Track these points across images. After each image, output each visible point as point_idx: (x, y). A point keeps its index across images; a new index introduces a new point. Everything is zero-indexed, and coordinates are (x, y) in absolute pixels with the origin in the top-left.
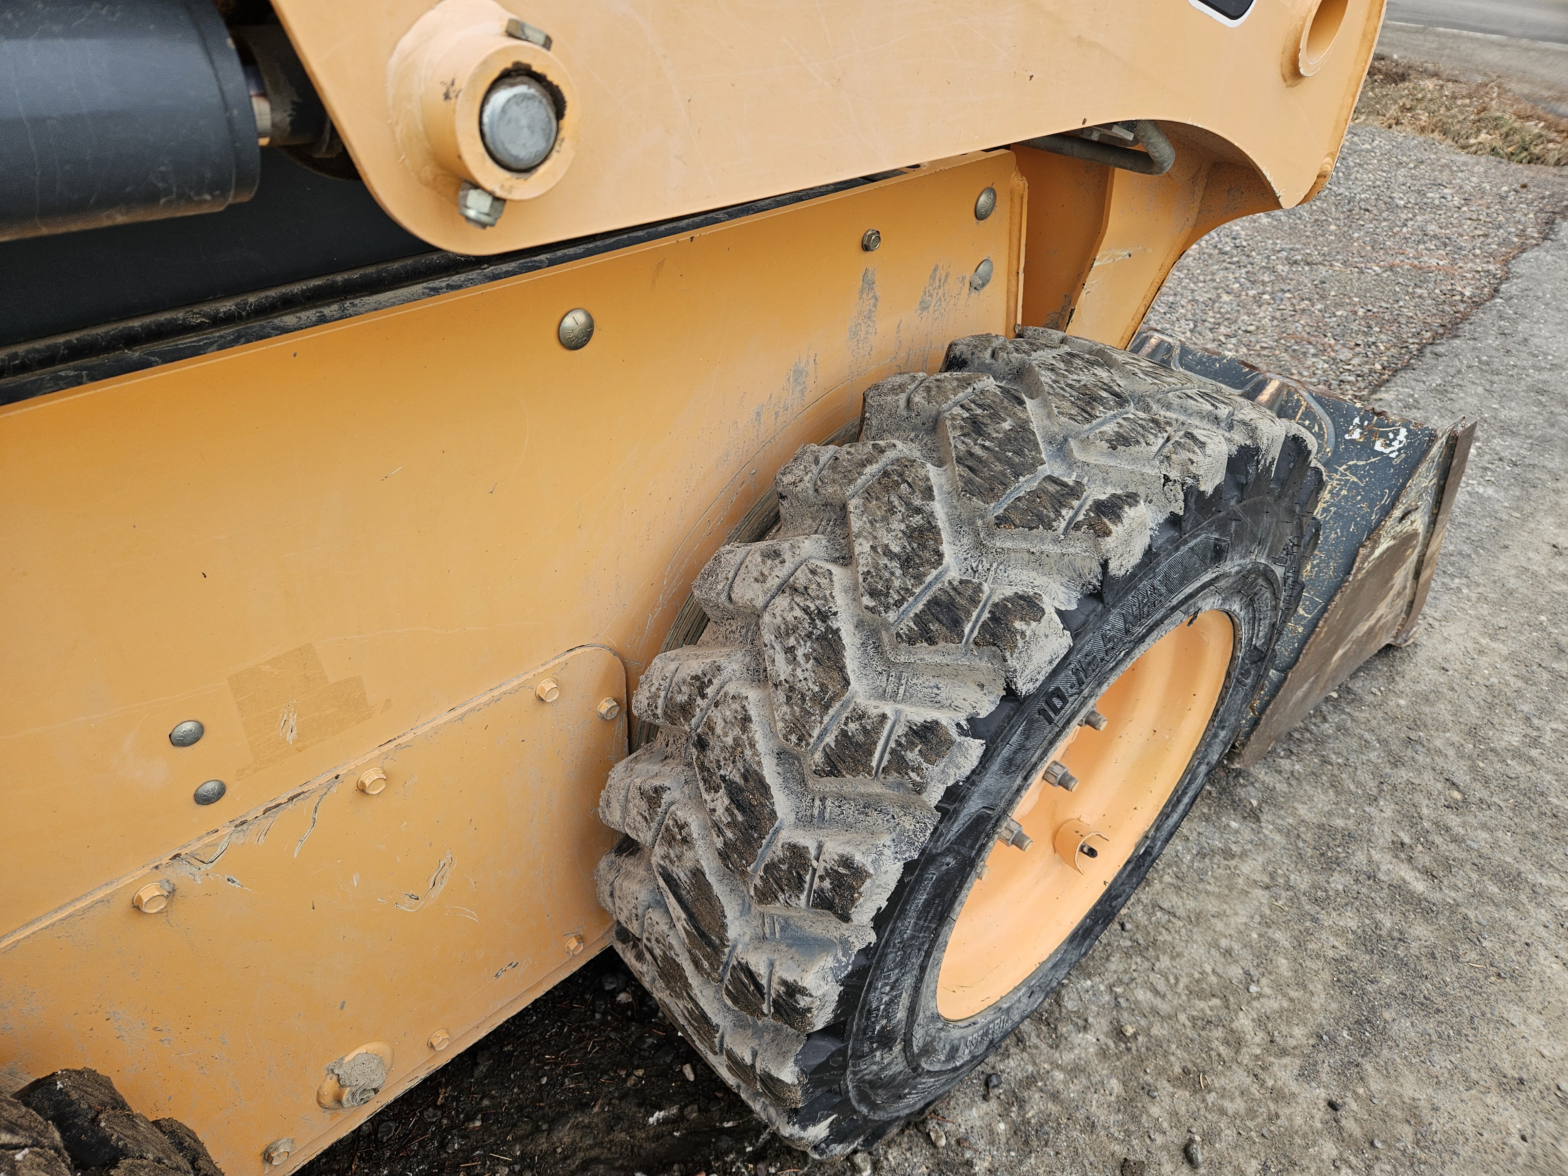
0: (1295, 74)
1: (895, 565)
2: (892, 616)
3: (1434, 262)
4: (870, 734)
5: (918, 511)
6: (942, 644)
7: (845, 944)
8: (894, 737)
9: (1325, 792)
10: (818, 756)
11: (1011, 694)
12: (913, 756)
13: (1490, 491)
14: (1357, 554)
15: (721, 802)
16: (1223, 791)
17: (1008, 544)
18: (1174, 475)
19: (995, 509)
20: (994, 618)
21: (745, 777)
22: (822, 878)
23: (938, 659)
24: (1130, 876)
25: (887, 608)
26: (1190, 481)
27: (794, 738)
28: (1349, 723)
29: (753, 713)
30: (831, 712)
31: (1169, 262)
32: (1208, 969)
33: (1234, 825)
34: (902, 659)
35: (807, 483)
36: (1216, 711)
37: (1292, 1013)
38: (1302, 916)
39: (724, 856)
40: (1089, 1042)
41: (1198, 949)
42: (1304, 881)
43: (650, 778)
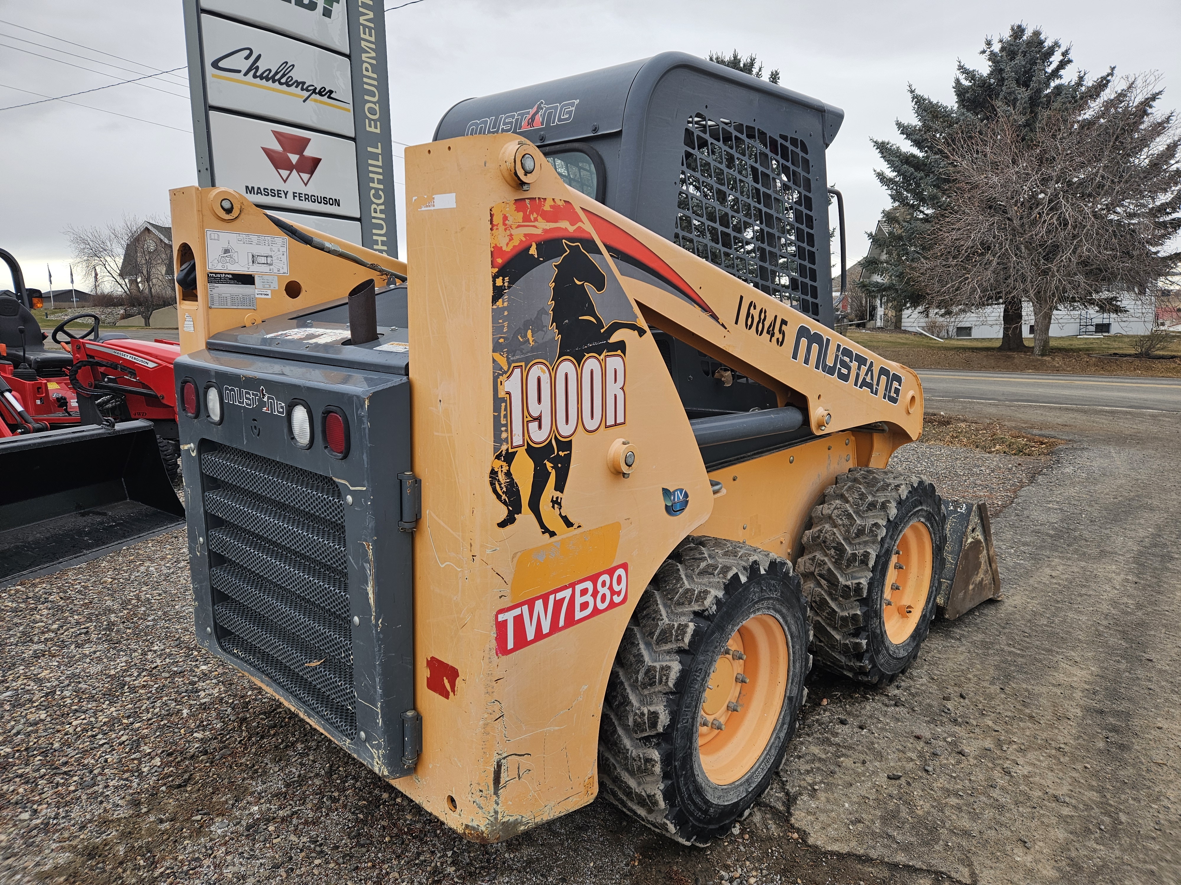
0: (908, 413)
1: (859, 500)
2: (861, 508)
3: (982, 494)
4: (864, 527)
5: (860, 491)
6: (874, 510)
7: (866, 577)
8: (870, 527)
9: (981, 634)
10: (854, 535)
11: (889, 520)
12: (875, 529)
13: (1022, 562)
14: (962, 541)
15: (832, 551)
17: (880, 494)
18: (908, 483)
19: (875, 489)
20: (883, 504)
21: (837, 544)
22: (861, 557)
23: (873, 514)
26: (912, 483)
27: (847, 534)
28: (985, 620)
29: (836, 532)
30: (854, 526)
32: (955, 667)
34: (865, 515)
35: (832, 491)
37: (984, 674)
38: (981, 658)
39: (835, 562)
40: (924, 680)
41: (950, 664)
42: (980, 652)
43: (811, 556)
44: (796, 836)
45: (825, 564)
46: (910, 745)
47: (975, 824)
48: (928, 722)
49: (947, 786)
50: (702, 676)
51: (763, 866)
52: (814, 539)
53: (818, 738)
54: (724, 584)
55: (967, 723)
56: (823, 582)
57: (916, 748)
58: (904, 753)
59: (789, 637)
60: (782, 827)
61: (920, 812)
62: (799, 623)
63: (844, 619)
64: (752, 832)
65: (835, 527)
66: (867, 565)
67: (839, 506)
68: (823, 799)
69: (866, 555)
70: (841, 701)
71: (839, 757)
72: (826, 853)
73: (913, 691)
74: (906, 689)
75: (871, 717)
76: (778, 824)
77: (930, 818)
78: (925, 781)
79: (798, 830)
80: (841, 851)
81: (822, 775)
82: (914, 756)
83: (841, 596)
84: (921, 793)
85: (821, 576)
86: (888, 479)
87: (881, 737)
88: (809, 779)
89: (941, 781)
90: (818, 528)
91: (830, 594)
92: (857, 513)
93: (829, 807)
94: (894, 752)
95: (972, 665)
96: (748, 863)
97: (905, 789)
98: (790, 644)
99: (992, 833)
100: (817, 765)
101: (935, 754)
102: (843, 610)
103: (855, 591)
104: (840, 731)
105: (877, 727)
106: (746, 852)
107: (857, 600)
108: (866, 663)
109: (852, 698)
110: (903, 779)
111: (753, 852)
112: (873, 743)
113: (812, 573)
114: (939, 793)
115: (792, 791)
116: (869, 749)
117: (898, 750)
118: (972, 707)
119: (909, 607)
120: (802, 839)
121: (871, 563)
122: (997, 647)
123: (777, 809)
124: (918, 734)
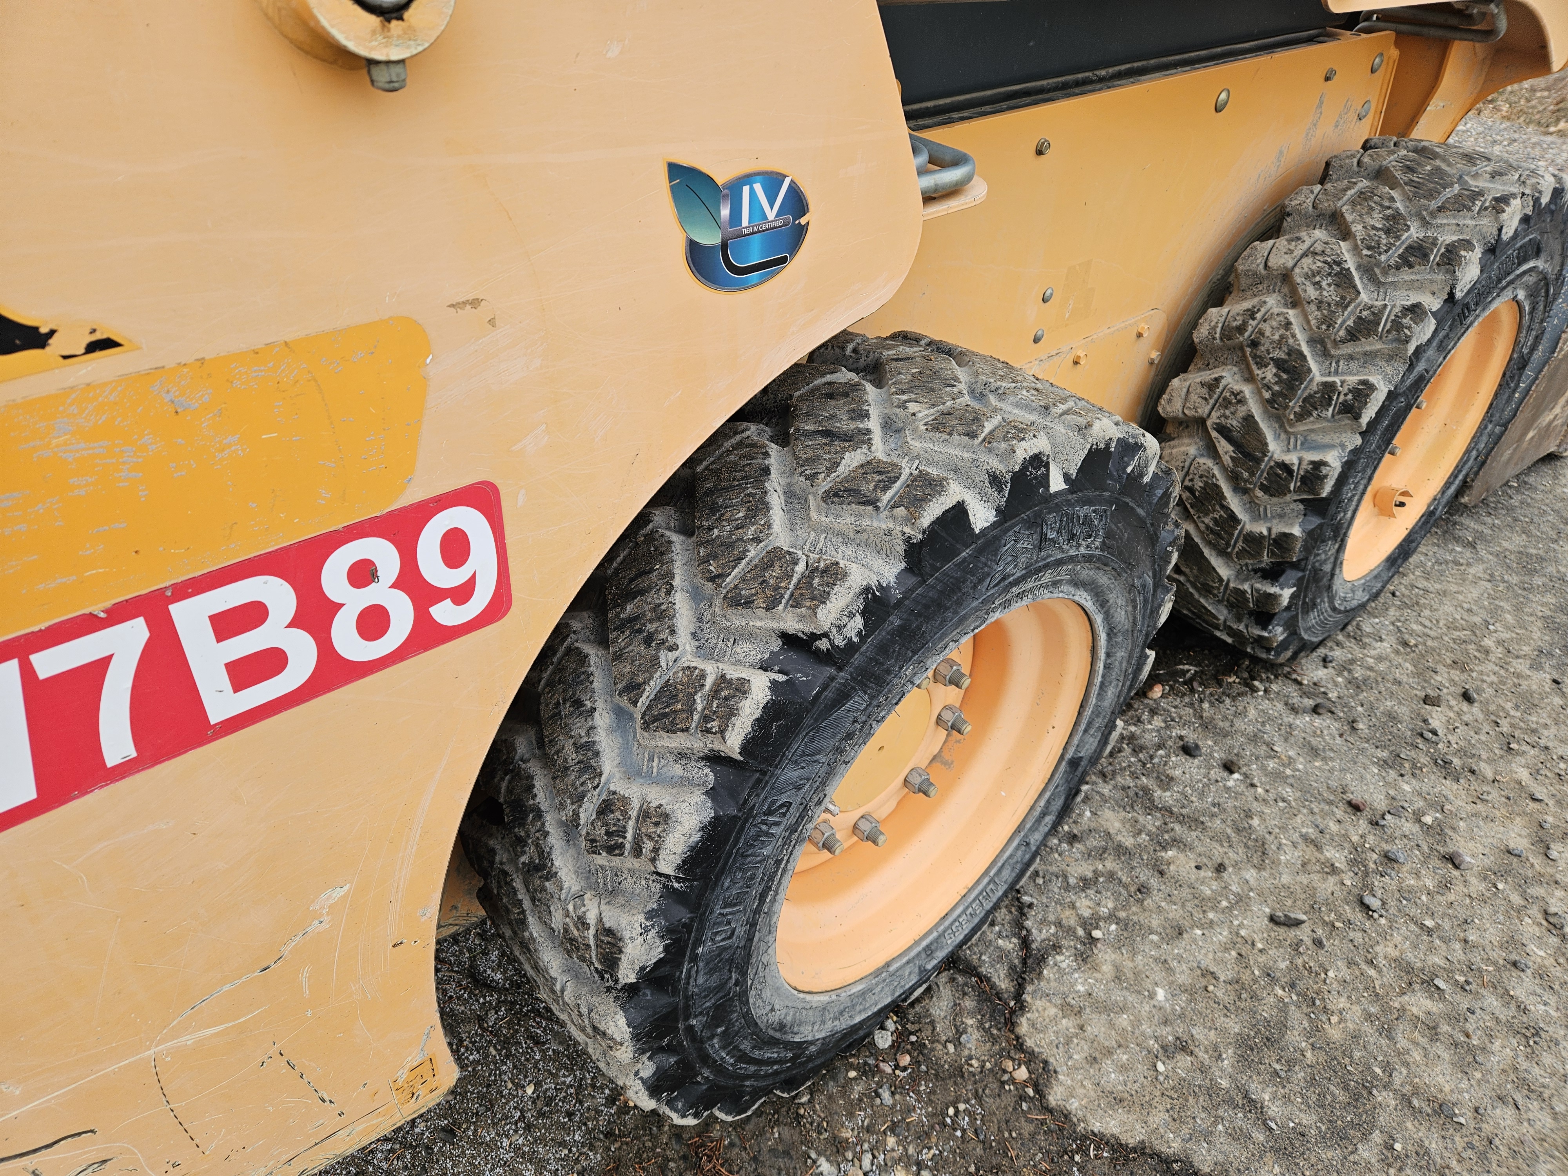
1: (1381, 233)
2: (1383, 258)
4: (1377, 316)
5: (1389, 208)
6: (1417, 267)
7: (1343, 446)
8: (1394, 313)
9: (1520, 536)
10: (1342, 333)
11: (1451, 296)
12: (1406, 321)
14: (1560, 338)
15: (1269, 373)
16: (1445, 532)
17: (1445, 221)
18: (1527, 191)
19: (1434, 204)
20: (1447, 250)
21: (1289, 354)
22: (1346, 395)
23: (1413, 277)
24: (1421, 528)
25: (1380, 254)
26: (1537, 195)
27: (1324, 327)
28: (1529, 500)
29: (1292, 320)
30: (1349, 309)
31: (1459, 117)
32: (1458, 617)
33: (1458, 549)
34: (1390, 280)
35: (1309, 202)
36: (1491, 405)
37: (1520, 640)
38: (1517, 596)
39: (1270, 402)
40: (1385, 647)
41: (1448, 608)
42: (1514, 579)
43: (1207, 376)
44: (1022, 1074)
45: (1242, 401)
46: (1334, 827)
47: (1464, 1085)
48: (1384, 764)
49: (1410, 956)
50: (790, 819)
51: (927, 1155)
52: (1229, 332)
53: (1125, 788)
54: (908, 540)
55: (1473, 772)
56: (1224, 447)
57: (1346, 837)
58: (1319, 848)
59: (1103, 637)
60: (994, 1040)
61: (1335, 1033)
62: (1139, 600)
63: (1254, 541)
64: (919, 1046)
65: (1294, 305)
66: (1357, 417)
67: (1319, 247)
68: (1107, 968)
69: (1364, 391)
70: (1192, 691)
71: (1164, 848)
72: (1087, 1140)
73: (1358, 673)
74: (1345, 668)
75: (1254, 739)
76: (987, 1031)
77: (1357, 1054)
78: (1358, 936)
79: (1030, 1058)
80: (1124, 1139)
81: (1117, 896)
82: (1338, 857)
83: (1263, 488)
84: (1345, 973)
85: (1223, 430)
86: (1476, 176)
87: (1272, 796)
88: (1085, 905)
89: (1397, 939)
90: (1247, 305)
91: (1234, 479)
92: (1367, 270)
93: (1118, 996)
94: (1294, 845)
95: (1495, 612)
96: (891, 1141)
97: (1309, 957)
98: (1102, 654)
99: (1504, 1116)
100: (1110, 864)
101: (1389, 858)
102: (1257, 517)
103: (1304, 479)
104: (1177, 773)
105: (1263, 768)
106: (894, 1106)
107: (1302, 501)
108: (1278, 633)
109: (1220, 684)
110: (1306, 928)
111: (910, 1110)
112: (1249, 815)
113: (1201, 422)
114: (1389, 976)
115: (1040, 935)
116: (1238, 831)
117: (1305, 838)
118: (1486, 727)
119: (1405, 494)
120: (1037, 1091)
121: (1369, 414)
122: (1551, 569)
123: (993, 986)
124: (1356, 798)
